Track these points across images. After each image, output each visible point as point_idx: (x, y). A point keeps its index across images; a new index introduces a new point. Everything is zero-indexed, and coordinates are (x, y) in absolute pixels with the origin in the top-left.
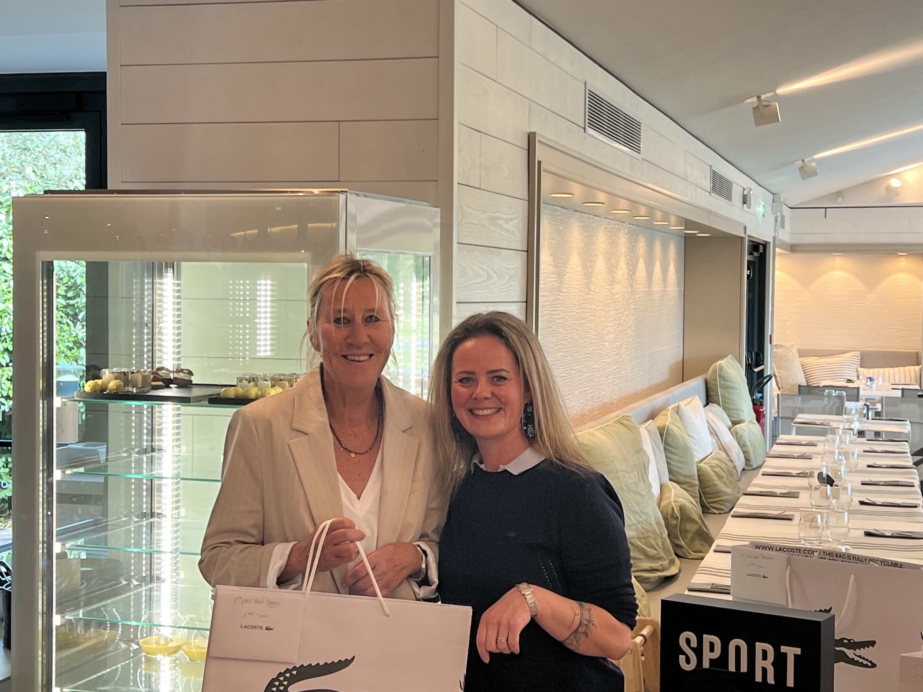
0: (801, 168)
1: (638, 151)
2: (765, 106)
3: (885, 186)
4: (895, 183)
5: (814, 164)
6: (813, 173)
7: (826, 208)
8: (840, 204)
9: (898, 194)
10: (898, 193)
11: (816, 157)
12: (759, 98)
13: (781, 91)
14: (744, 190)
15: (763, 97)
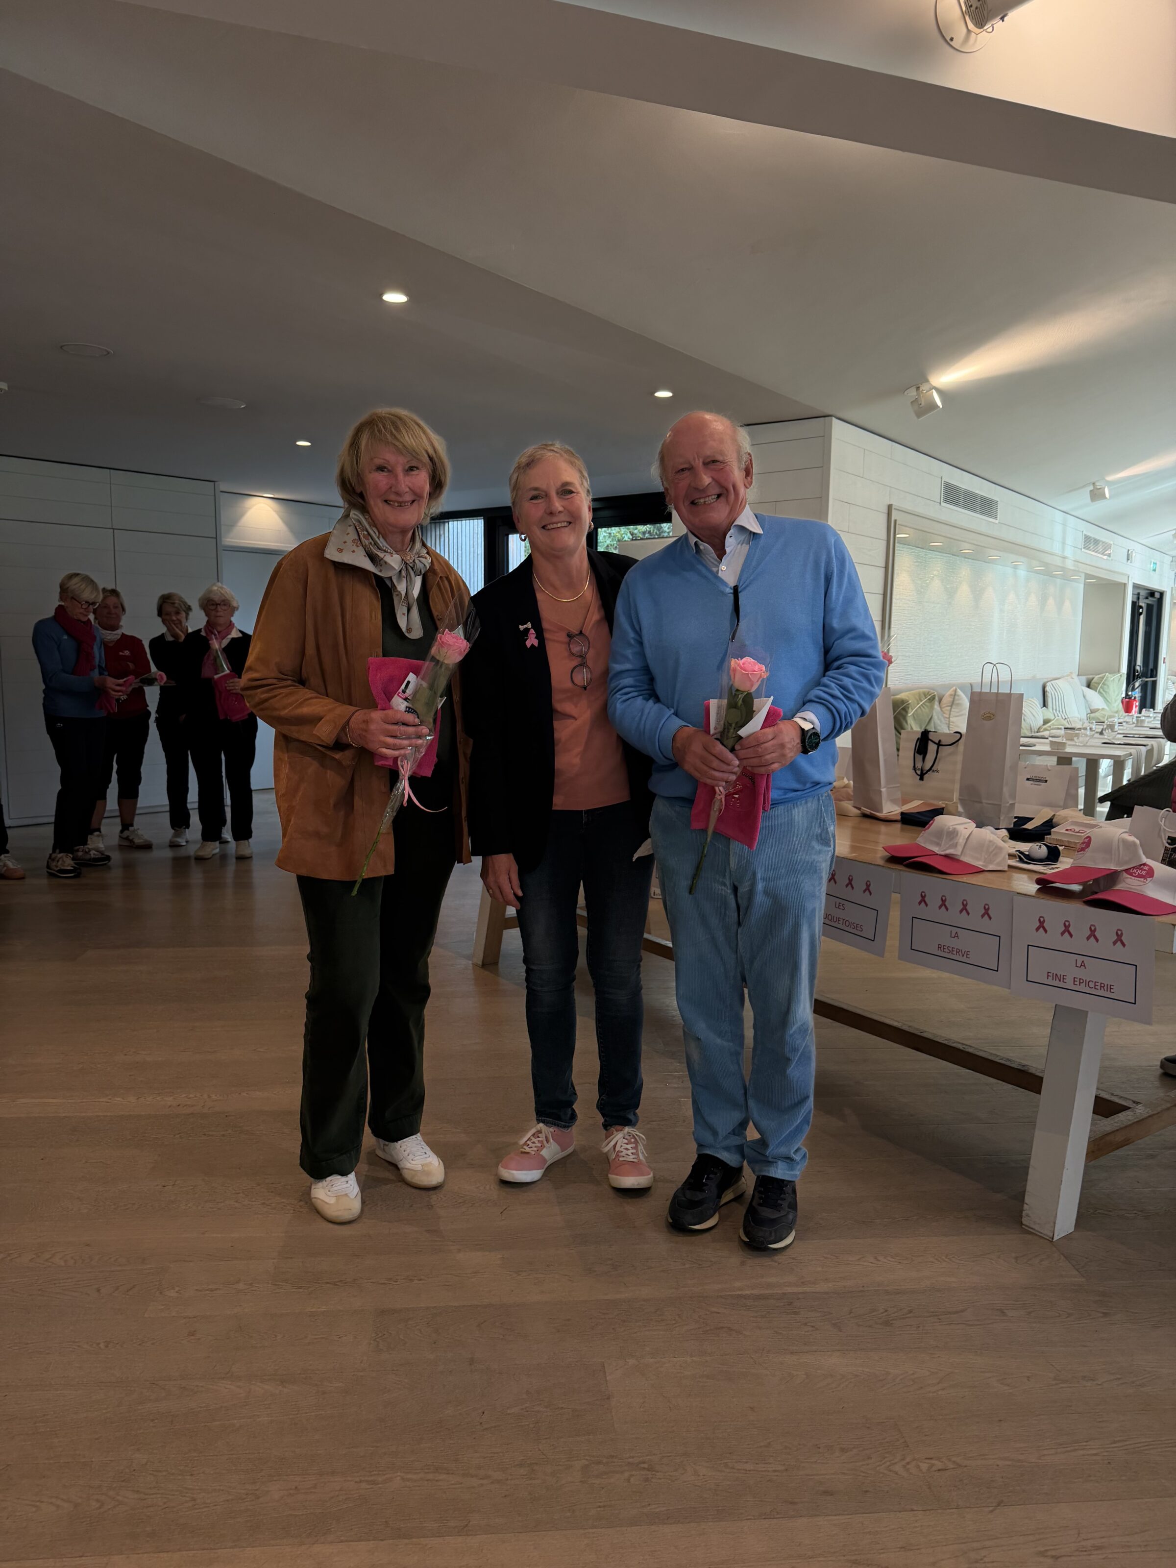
1: (996, 518)
14: (1128, 550)
15: (1097, 483)
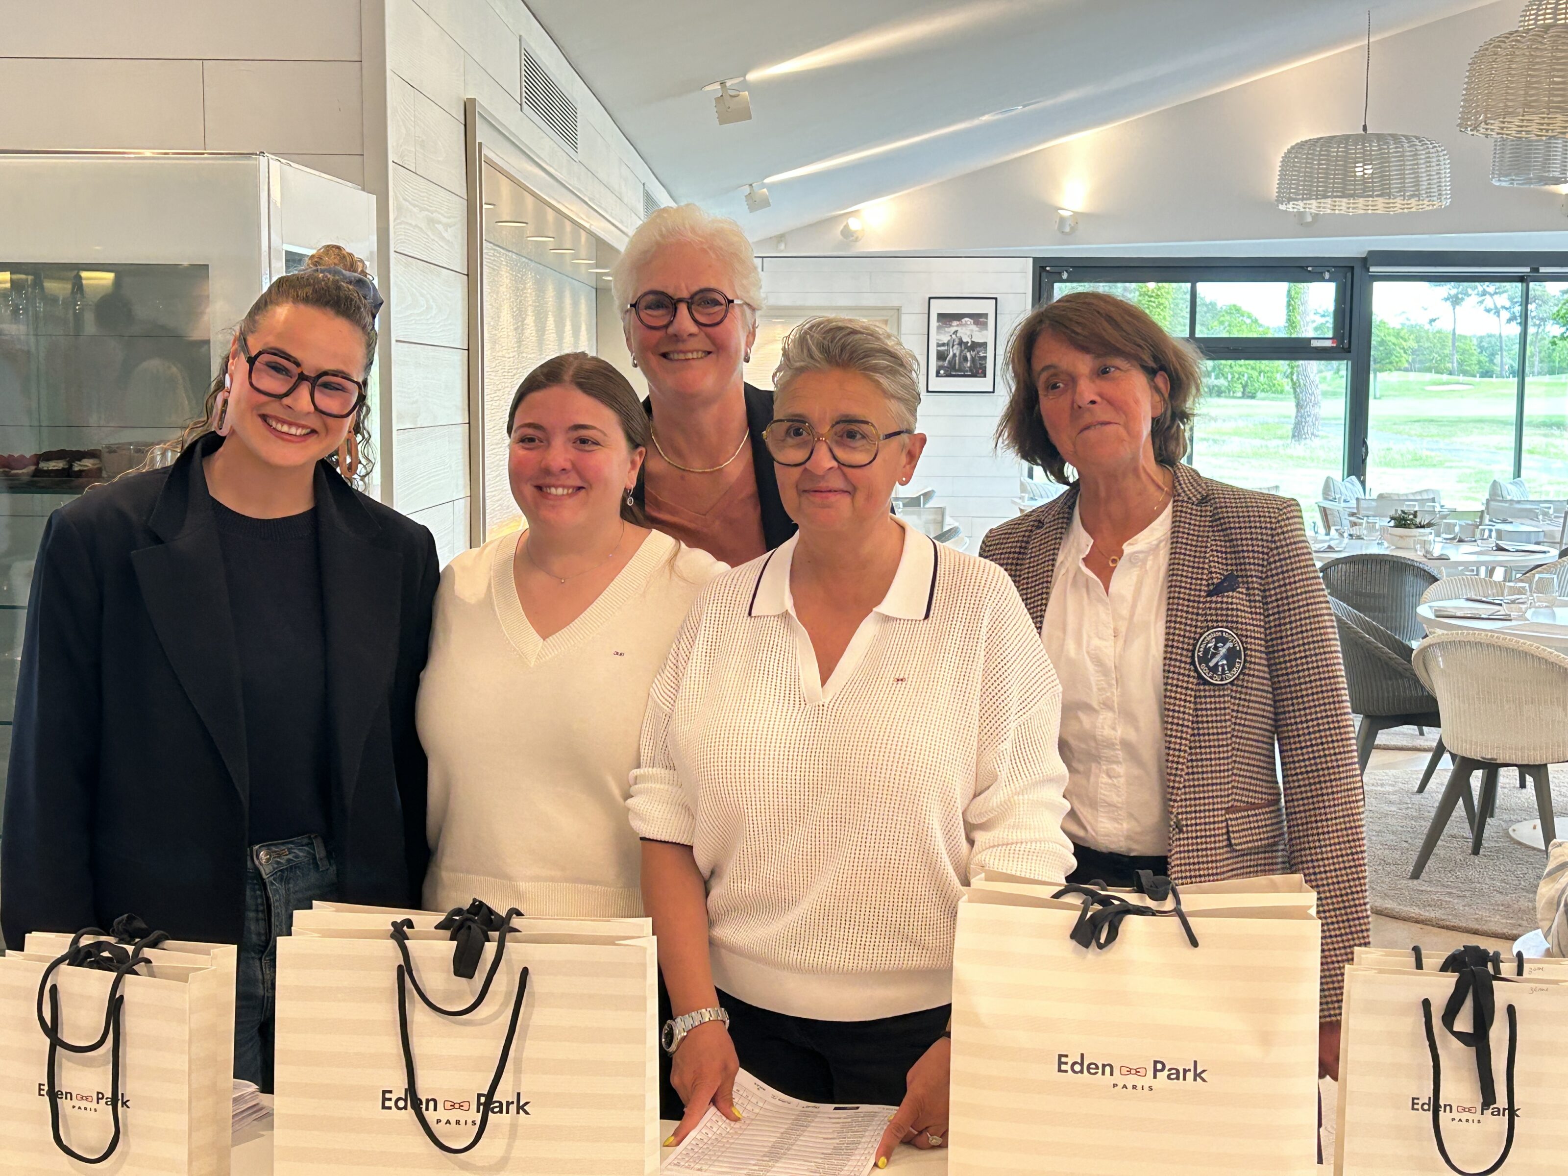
0: (749, 197)
1: (575, 149)
2: (731, 96)
3: (842, 227)
4: (854, 224)
5: (765, 190)
6: (765, 203)
7: (763, 257)
8: (782, 251)
9: (857, 240)
10: (857, 238)
11: (768, 181)
12: (723, 84)
13: (753, 76)
15: (729, 83)
